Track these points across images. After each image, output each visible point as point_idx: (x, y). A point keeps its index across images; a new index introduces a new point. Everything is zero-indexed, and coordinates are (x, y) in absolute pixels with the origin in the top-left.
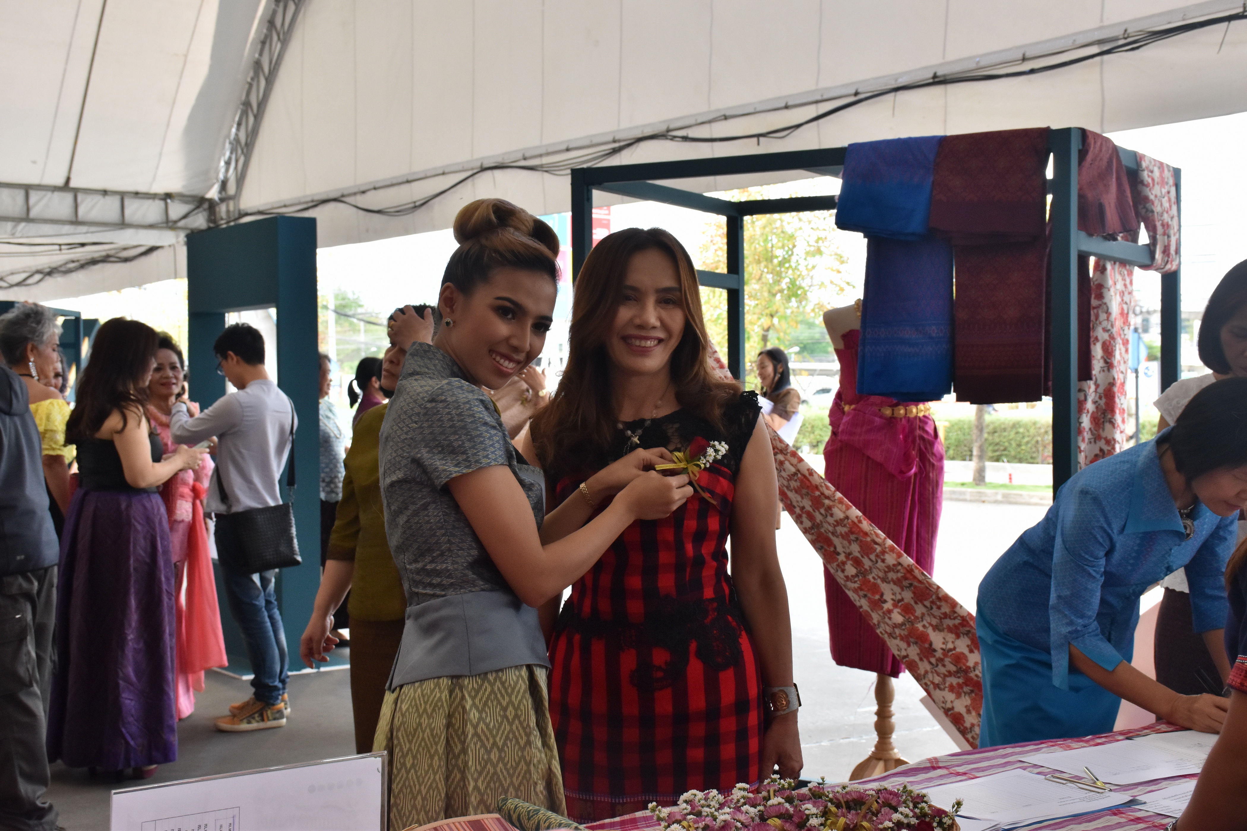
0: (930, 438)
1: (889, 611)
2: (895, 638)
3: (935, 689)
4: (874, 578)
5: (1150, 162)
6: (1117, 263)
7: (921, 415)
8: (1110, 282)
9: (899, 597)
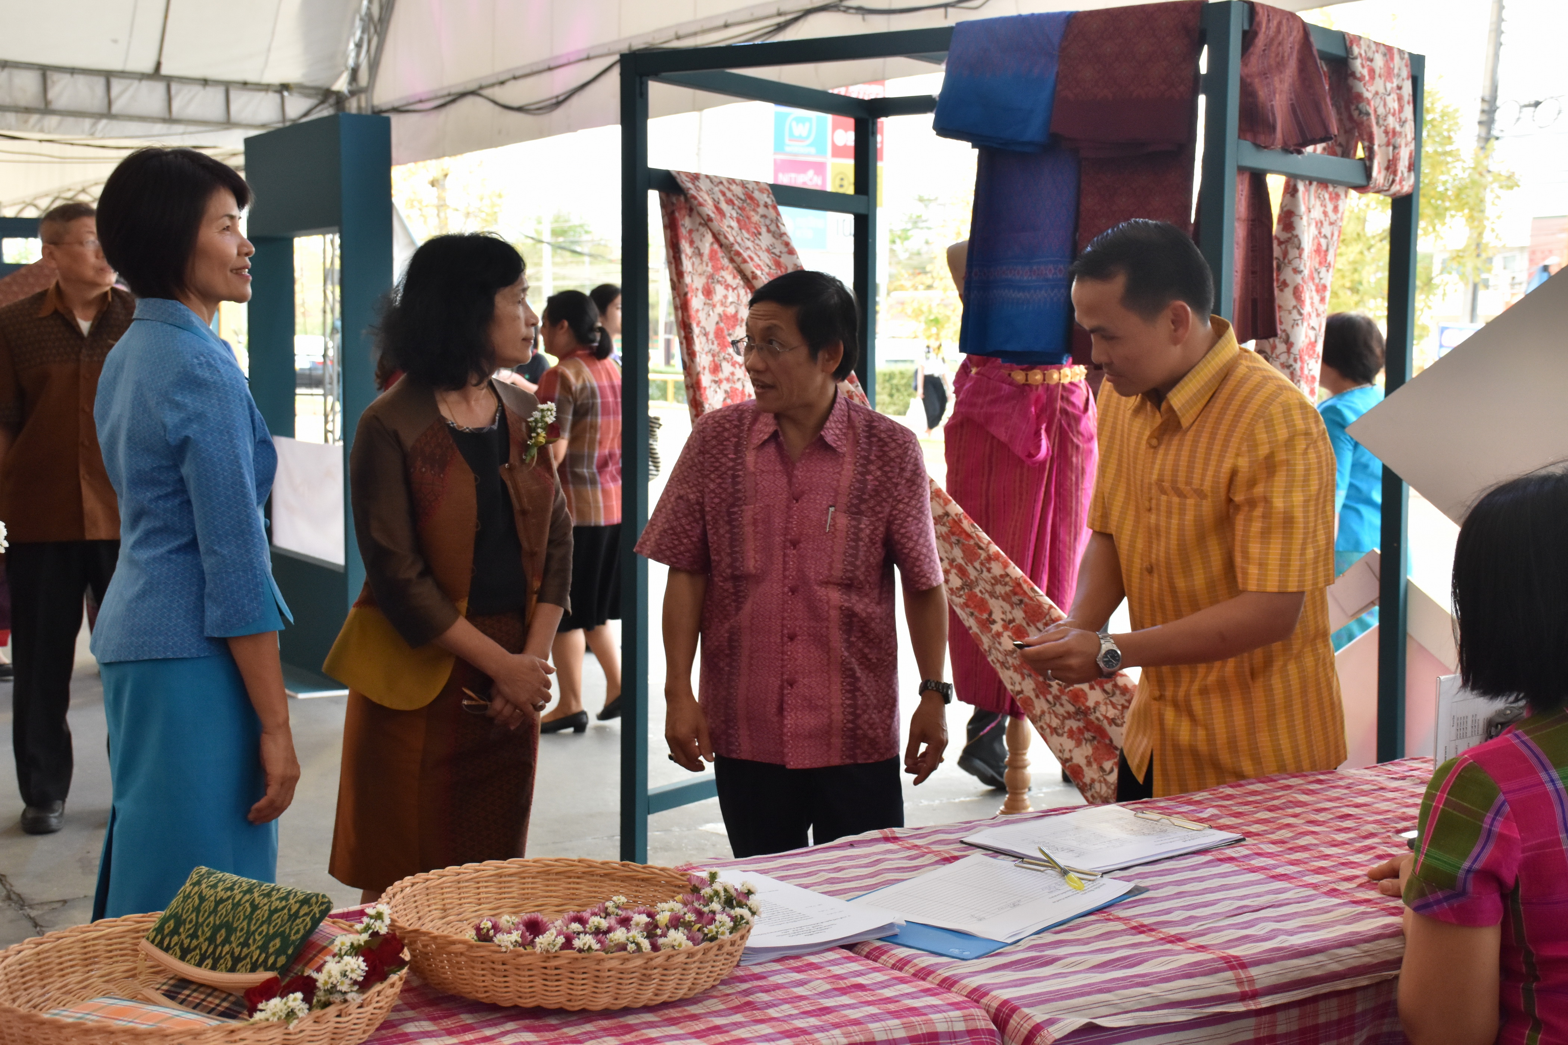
0: (1077, 412)
1: (999, 635)
2: (1008, 669)
3: (1052, 734)
4: (981, 592)
5: (1369, 47)
6: (1315, 183)
7: (1066, 381)
8: (1303, 208)
9: (1010, 617)
